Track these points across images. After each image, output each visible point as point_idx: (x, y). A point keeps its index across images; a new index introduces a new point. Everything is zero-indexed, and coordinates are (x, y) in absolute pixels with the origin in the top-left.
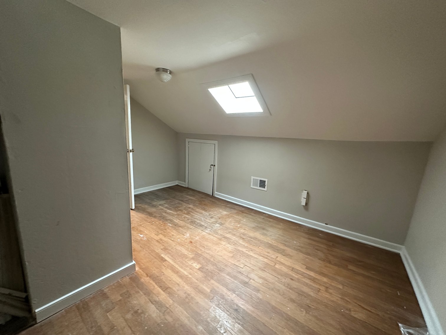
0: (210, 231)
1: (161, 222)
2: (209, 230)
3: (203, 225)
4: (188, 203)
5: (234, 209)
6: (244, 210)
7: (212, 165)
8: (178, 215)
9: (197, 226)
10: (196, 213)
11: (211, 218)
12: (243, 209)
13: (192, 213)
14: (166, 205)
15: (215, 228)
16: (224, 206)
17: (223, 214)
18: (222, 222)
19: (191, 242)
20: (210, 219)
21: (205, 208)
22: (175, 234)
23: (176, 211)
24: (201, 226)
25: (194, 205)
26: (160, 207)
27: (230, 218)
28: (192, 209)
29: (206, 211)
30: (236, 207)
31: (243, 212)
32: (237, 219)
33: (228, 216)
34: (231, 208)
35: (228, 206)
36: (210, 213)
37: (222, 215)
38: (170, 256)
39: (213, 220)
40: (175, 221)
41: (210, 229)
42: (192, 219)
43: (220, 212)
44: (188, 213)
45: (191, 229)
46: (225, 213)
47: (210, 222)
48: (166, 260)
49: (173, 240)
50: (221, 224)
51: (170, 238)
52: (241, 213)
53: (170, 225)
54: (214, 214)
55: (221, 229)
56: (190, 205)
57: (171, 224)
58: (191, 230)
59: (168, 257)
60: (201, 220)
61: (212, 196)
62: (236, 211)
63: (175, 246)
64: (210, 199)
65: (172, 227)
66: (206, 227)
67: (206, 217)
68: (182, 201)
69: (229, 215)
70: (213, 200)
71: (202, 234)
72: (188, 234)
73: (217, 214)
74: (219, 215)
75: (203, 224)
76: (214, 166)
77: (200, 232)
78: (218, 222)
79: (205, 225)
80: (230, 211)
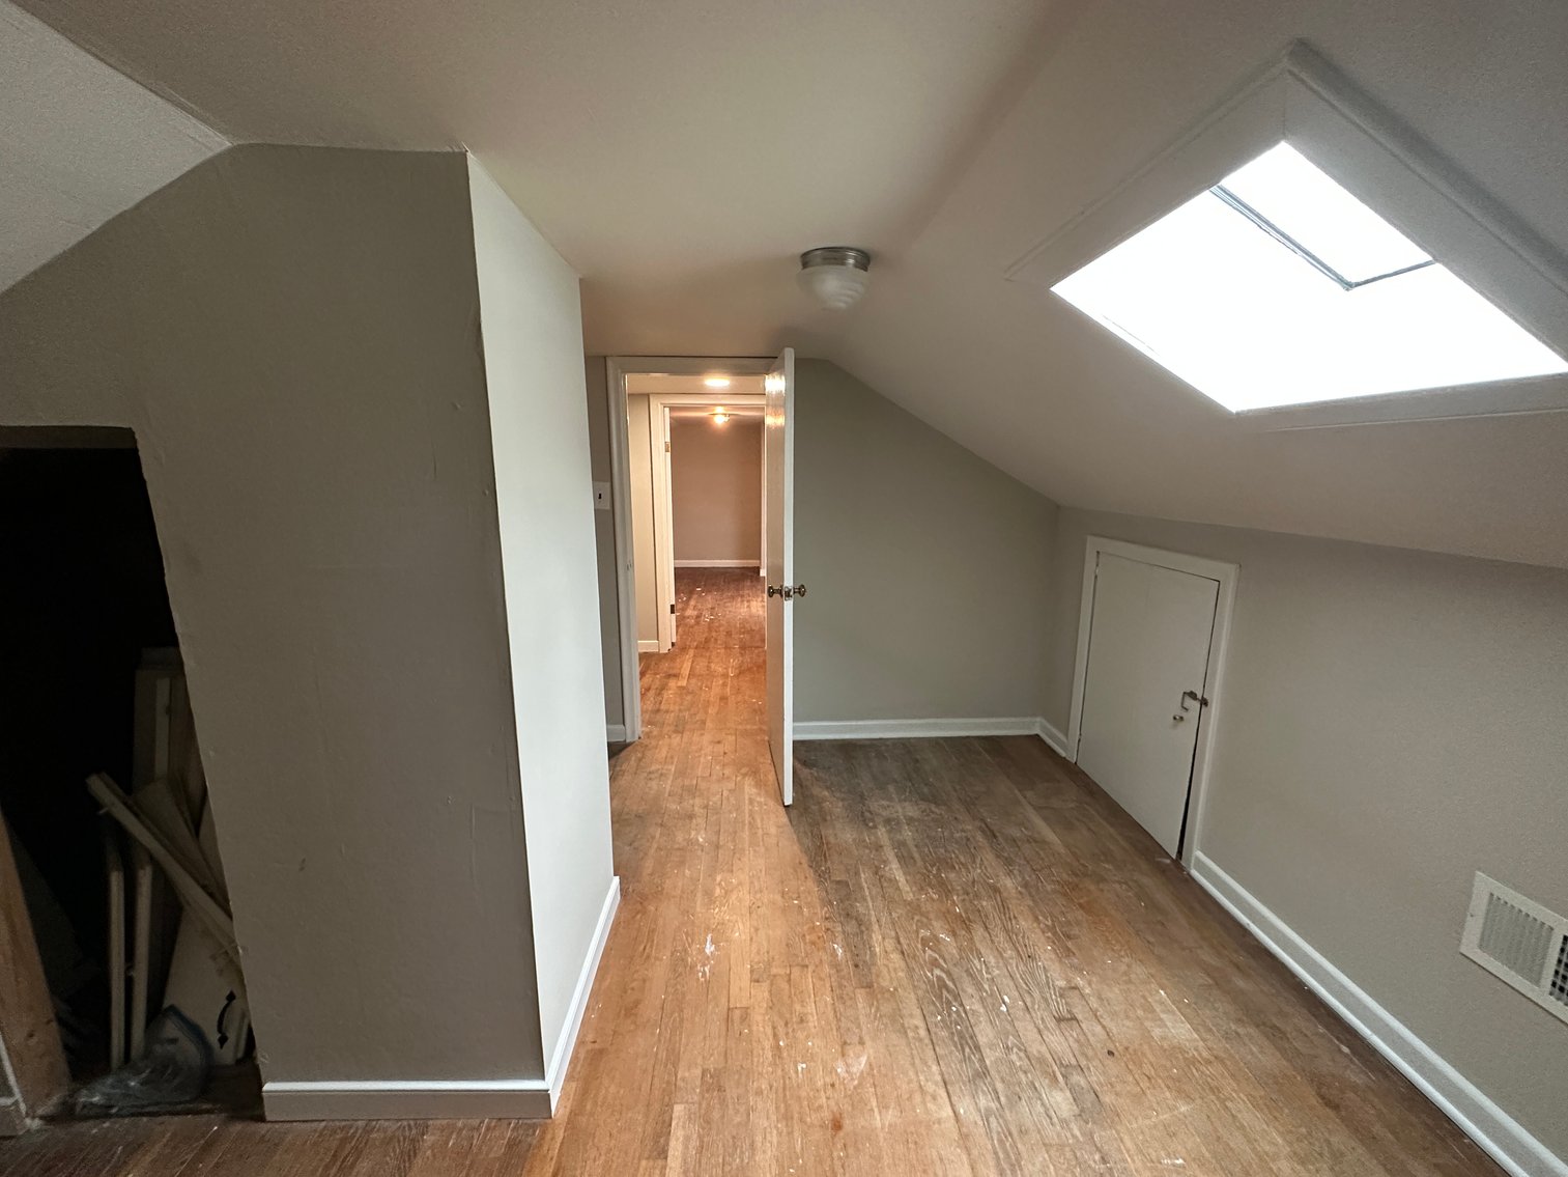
0: (987, 1115)
1: (823, 912)
2: (983, 1102)
3: (978, 1048)
4: (1008, 862)
5: (1275, 1035)
6: (1354, 1088)
7: (1192, 695)
8: (915, 909)
9: (944, 1033)
10: (1001, 937)
11: (1059, 1020)
12: (1356, 1075)
13: (979, 932)
14: (907, 834)
15: (1028, 1113)
16: (1208, 970)
17: (1157, 1032)
18: (1107, 1099)
19: (837, 1126)
20: (1052, 1024)
21: (1075, 931)
22: (813, 1021)
23: (923, 882)
24: (966, 1041)
25: (1026, 885)
26: (882, 832)
27: (1189, 1098)
28: (1004, 907)
29: (1069, 952)
30: (1299, 1021)
31: (1336, 1107)
32: (1237, 1141)
33: (1180, 1070)
34: (1250, 1013)
35: (1241, 983)
36: (1079, 981)
37: (1147, 1036)
38: (694, 1143)
39: (1059, 1042)
40: (876, 937)
41: (994, 1105)
42: (956, 971)
43: (1150, 1010)
44: (961, 924)
45: (903, 1031)
46: (1177, 1029)
47: (1035, 1048)
48: (663, 1154)
49: (778, 1047)
50: (1091, 1108)
51: (781, 1030)
52: (1314, 1101)
53: (840, 952)
54: (1094, 1003)
55: (1061, 1147)
56: (1010, 873)
57: (847, 946)
58: (895, 1038)
59: (687, 1138)
60: (991, 1002)
61: (1173, 870)
62: (1268, 1058)
63: (759, 1092)
64: (1145, 880)
65: (836, 966)
66: (983, 1074)
67: (1036, 995)
68: (991, 834)
69: (1192, 1062)
70: (1162, 896)
71: (927, 1111)
72: (864, 1060)
73: (1114, 1015)
74: (1123, 1030)
75: (985, 1034)
76: (1204, 702)
77: (930, 1087)
78: (1076, 1078)
79: (986, 1052)
80: (1227, 1037)
